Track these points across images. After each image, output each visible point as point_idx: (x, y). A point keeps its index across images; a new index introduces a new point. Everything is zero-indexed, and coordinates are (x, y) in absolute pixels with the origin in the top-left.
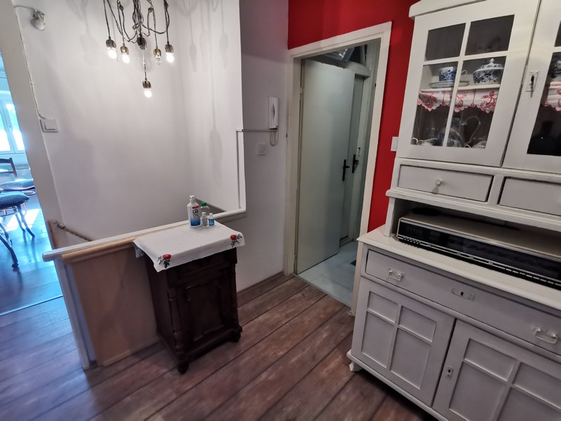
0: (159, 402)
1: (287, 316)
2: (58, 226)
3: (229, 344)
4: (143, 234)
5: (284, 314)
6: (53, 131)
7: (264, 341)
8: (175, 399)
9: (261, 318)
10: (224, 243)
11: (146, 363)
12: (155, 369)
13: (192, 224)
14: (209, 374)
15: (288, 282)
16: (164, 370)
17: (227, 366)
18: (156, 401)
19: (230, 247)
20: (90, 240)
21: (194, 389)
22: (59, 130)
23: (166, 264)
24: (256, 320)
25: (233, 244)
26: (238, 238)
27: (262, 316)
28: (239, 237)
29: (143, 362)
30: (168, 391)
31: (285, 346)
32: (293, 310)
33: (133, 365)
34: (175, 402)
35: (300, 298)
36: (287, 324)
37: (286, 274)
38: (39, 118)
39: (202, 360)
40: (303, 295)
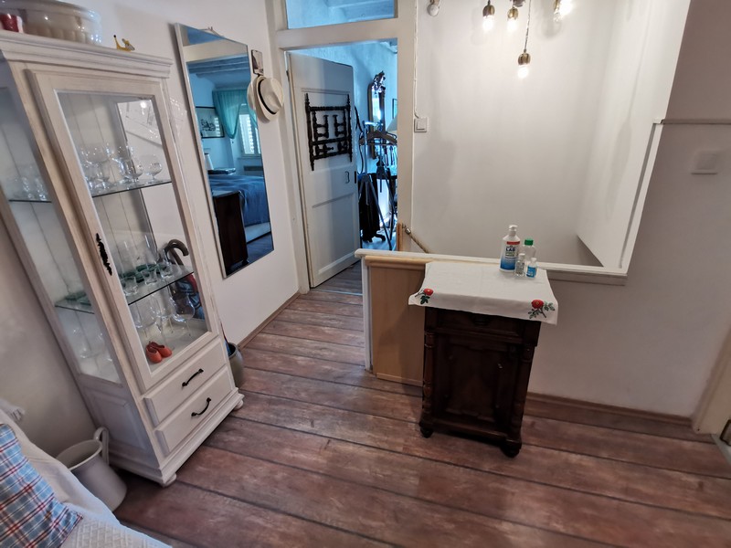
0: (386, 442)
1: (626, 491)
2: (406, 231)
3: (496, 450)
4: (445, 260)
5: (622, 483)
6: (422, 131)
7: (551, 489)
8: (399, 453)
9: (574, 458)
10: (519, 306)
11: (406, 400)
12: (407, 410)
13: (502, 267)
14: (447, 460)
15: (687, 445)
16: (414, 419)
17: (473, 472)
18: (386, 438)
19: (526, 317)
20: (426, 251)
21: (421, 460)
22: (428, 130)
23: (424, 300)
24: (564, 454)
25: (534, 314)
26: (546, 308)
27: (579, 457)
28: (549, 307)
29: (404, 396)
30: (401, 441)
31: (577, 525)
32: (651, 491)
33: (396, 393)
34: (398, 455)
35: (685, 486)
36: (615, 502)
37: (695, 427)
38: (414, 117)
39: (453, 440)
40: (701, 485)
